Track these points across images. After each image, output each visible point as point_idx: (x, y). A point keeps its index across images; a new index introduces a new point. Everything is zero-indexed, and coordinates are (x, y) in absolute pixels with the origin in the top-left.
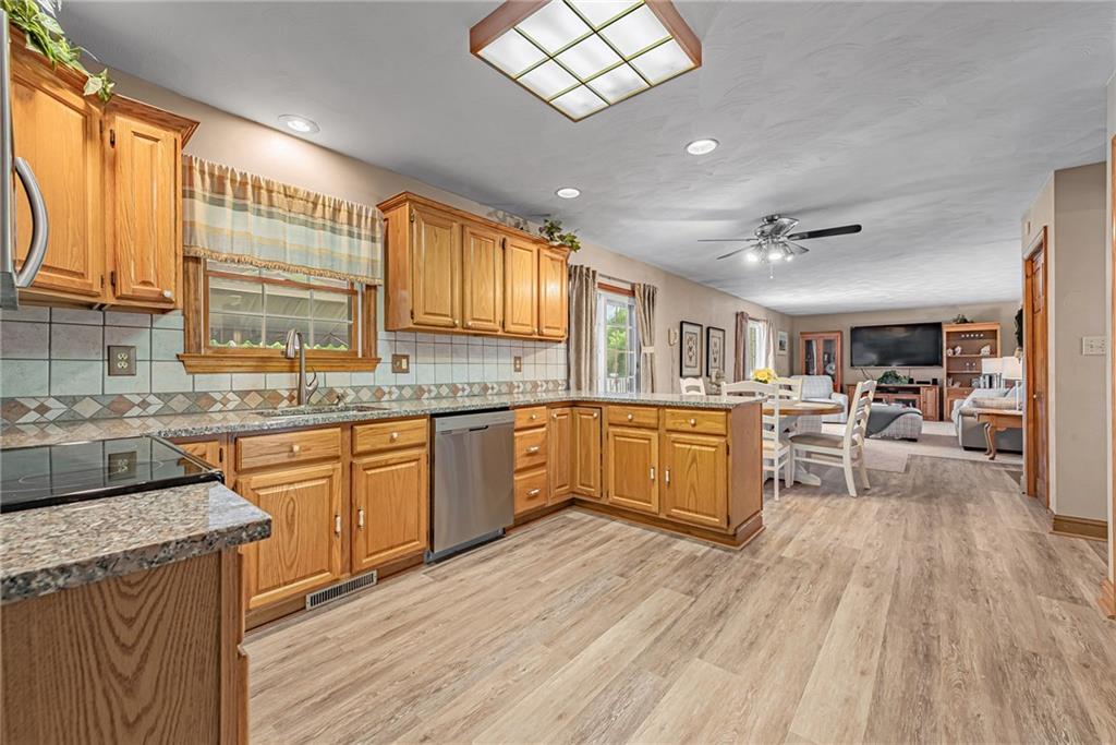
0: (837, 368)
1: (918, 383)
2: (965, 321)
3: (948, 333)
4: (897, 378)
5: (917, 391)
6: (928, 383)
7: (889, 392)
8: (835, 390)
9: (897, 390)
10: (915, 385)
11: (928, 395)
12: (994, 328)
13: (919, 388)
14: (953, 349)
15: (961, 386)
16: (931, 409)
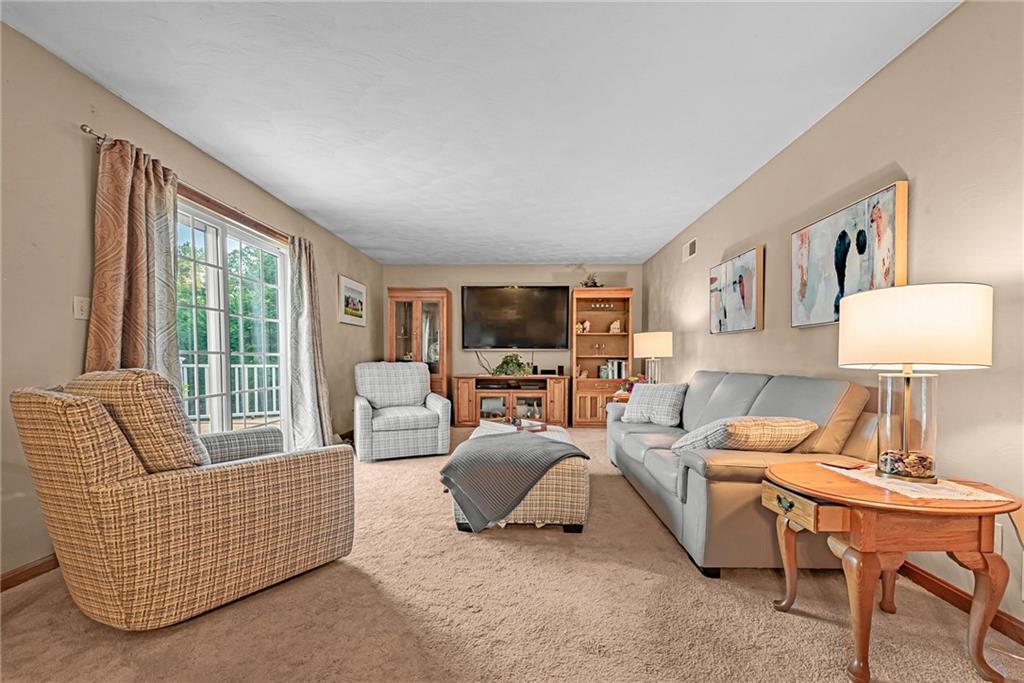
0: (442, 349)
1: (543, 372)
2: (595, 285)
3: (578, 299)
4: (519, 365)
5: (542, 384)
6: (553, 372)
7: (509, 387)
8: (434, 388)
9: (518, 385)
10: (539, 376)
11: (556, 390)
12: (626, 296)
13: (544, 381)
14: (582, 323)
15: (588, 377)
16: (558, 410)
